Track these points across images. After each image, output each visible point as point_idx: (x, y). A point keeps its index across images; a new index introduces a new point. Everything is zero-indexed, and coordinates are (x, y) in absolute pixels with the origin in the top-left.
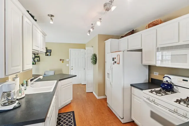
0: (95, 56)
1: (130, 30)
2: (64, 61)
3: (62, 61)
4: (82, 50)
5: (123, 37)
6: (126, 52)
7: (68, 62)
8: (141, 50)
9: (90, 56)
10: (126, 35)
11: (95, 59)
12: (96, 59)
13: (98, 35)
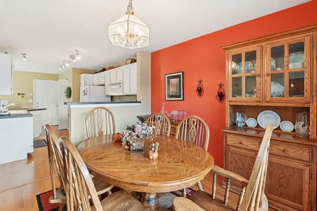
0: (69, 89)
1: (102, 67)
2: (24, 96)
3: (21, 96)
4: (53, 82)
5: (97, 73)
6: (91, 86)
7: (32, 98)
8: (104, 85)
9: (64, 89)
10: (100, 72)
11: (69, 93)
12: (71, 92)
13: (73, 68)
